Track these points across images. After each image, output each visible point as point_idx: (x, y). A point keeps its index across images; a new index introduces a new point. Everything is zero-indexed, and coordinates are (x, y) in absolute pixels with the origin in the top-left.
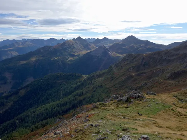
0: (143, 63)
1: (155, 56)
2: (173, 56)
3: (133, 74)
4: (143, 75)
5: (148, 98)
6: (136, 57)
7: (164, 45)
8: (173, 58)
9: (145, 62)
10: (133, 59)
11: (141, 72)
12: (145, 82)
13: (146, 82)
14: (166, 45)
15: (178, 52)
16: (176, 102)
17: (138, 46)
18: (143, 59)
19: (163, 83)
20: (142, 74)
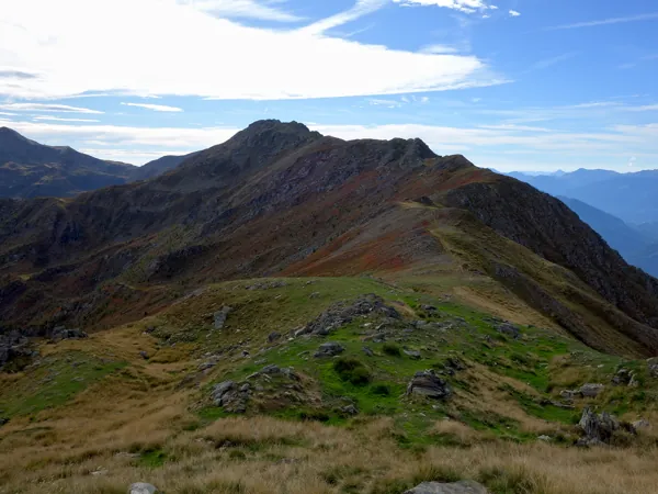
0: (60, 233)
1: (101, 204)
2: (161, 200)
3: (25, 278)
4: (65, 275)
5: (49, 355)
6: (28, 212)
7: (131, 165)
8: (163, 208)
9: (68, 228)
10: (17, 221)
11: (55, 265)
12: (73, 300)
13: (78, 298)
14: (139, 165)
15: (174, 190)
16: (149, 349)
17: (34, 169)
18: (60, 216)
19: (136, 296)
20: (58, 271)
